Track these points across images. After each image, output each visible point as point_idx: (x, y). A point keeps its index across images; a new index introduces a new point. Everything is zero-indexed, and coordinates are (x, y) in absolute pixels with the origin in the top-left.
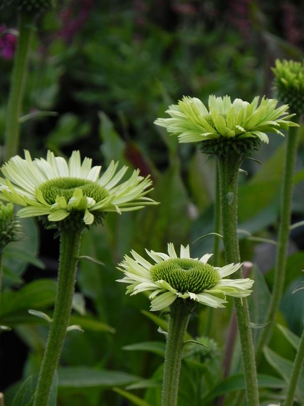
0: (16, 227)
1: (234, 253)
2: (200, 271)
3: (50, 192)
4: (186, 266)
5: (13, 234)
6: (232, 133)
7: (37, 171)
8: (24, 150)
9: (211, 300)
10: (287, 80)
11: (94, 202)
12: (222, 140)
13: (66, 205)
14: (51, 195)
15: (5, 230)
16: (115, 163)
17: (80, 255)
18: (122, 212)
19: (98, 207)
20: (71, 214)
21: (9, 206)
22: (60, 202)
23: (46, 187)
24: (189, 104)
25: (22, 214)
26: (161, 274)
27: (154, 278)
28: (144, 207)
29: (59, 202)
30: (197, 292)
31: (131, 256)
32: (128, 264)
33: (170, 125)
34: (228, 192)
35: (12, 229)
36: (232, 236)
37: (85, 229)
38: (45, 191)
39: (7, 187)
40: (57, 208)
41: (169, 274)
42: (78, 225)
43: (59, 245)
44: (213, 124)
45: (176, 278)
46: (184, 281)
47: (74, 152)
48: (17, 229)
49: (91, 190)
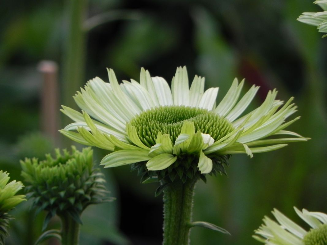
0: (97, 183)
3: (147, 127)
5: (92, 194)
7: (126, 99)
8: (107, 69)
11: (212, 140)
13: (171, 146)
14: (149, 133)
15: (81, 187)
16: (239, 82)
17: (194, 221)
18: (254, 154)
19: (219, 147)
20: (178, 160)
21: (87, 153)
22: (163, 141)
23: (141, 121)
25: (108, 162)
28: (286, 145)
29: (161, 141)
31: (273, 218)
32: (270, 231)
33: (322, 21)
35: (92, 186)
37: (200, 182)
38: (140, 128)
39: (85, 124)
40: (159, 152)
42: (190, 176)
43: (162, 206)
47: (179, 69)
48: (99, 185)
49: (207, 124)
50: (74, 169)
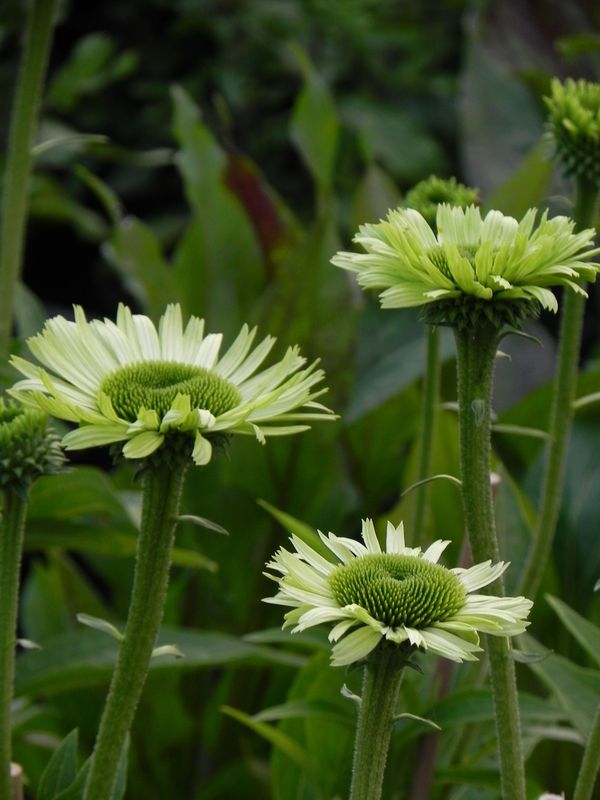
1: (483, 514)
2: (428, 584)
3: (126, 393)
4: (400, 571)
5: (46, 463)
6: (487, 293)
7: (98, 345)
8: (74, 305)
9: (449, 644)
10: (576, 123)
11: (213, 418)
12: (464, 302)
13: (158, 423)
14: (128, 401)
15: (31, 455)
16: (250, 329)
17: (180, 514)
18: (266, 437)
19: (220, 427)
20: (166, 441)
22: (147, 417)
23: (116, 383)
24: (402, 230)
25: (73, 442)
26: (349, 590)
27: (337, 597)
28: (309, 427)
29: (144, 419)
30: (420, 627)
31: (292, 550)
33: (363, 267)
34: (473, 398)
35: (45, 453)
36: (481, 482)
38: (115, 392)
39: (41, 382)
40: (142, 430)
41: (366, 590)
44: (448, 269)
45: (380, 599)
46: (396, 604)
47: (170, 308)
48: (54, 451)
49: (205, 392)
50: (23, 430)
